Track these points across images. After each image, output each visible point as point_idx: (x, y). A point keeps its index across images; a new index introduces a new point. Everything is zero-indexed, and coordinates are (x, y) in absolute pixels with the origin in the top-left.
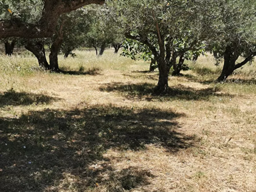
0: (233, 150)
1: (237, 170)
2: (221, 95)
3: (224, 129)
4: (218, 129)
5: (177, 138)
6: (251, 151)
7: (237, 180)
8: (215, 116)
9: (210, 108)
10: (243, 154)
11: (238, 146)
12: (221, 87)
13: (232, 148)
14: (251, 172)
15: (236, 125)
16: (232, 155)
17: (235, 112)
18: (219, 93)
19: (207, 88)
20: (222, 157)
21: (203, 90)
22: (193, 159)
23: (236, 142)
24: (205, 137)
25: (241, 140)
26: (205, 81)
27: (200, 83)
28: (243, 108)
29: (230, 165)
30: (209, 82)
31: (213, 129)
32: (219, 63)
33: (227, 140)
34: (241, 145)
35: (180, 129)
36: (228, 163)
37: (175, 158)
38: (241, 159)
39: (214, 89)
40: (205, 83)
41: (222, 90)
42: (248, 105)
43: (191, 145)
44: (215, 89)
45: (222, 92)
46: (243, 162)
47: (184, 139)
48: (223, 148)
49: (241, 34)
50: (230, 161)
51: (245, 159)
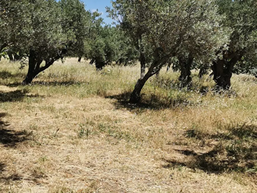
0: (61, 138)
1: (70, 152)
2: (31, 96)
3: (48, 123)
4: (43, 124)
5: (9, 135)
6: (75, 138)
7: (72, 159)
8: (36, 114)
9: (28, 108)
10: (70, 140)
11: (63, 136)
12: (29, 89)
13: (60, 137)
14: (80, 152)
15: (56, 119)
16: (62, 142)
17: (52, 110)
18: (30, 94)
19: (15, 90)
20: (54, 145)
21: (12, 92)
22: (31, 150)
23: (62, 132)
24: (34, 131)
25: (66, 130)
26: (9, 83)
27: (6, 86)
28: (57, 106)
29: (63, 149)
30: (16, 85)
31: (38, 124)
32: (24, 66)
33: (55, 132)
34: (66, 135)
35: (8, 127)
36: (62, 148)
37: (15, 150)
38: (70, 144)
39: (22, 91)
40: (10, 85)
41: (30, 92)
42: (59, 103)
43: (24, 139)
44: (24, 91)
45: (32, 94)
46: (72, 146)
47: (15, 134)
48: (52, 138)
49: (49, 40)
50: (62, 147)
51: (73, 144)
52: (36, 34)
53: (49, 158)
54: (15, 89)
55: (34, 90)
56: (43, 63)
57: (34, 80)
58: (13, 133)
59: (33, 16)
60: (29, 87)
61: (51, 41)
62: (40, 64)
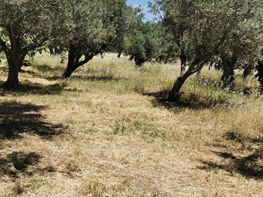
0: (97, 133)
1: (104, 147)
2: (70, 90)
3: (84, 118)
4: (79, 118)
5: (46, 127)
6: (111, 133)
7: (106, 154)
8: (73, 108)
9: (65, 101)
10: (105, 136)
11: (99, 131)
12: (68, 83)
13: (95, 132)
14: (115, 148)
15: (92, 114)
16: (97, 137)
17: (89, 104)
18: (68, 88)
19: (54, 84)
20: (89, 139)
21: (51, 86)
22: (67, 143)
23: (98, 127)
24: (71, 125)
25: (101, 126)
26: (49, 77)
27: (46, 79)
28: (94, 101)
29: (98, 144)
30: (55, 78)
31: (74, 118)
32: (64, 60)
33: (91, 126)
34: (102, 130)
35: (46, 119)
36: (96, 143)
37: (51, 143)
38: (105, 140)
39: (61, 85)
40: (50, 79)
41: (69, 86)
42: (96, 98)
43: (61, 132)
44: (62, 85)
45: (70, 88)
46: (107, 142)
47: (52, 127)
48: (88, 133)
49: (89, 34)
50: (97, 142)
51: (108, 139)
52: (77, 29)
53: (83, 152)
54: (54, 82)
55: (72, 84)
56: (83, 58)
57: (73, 74)
58: (50, 126)
59: (74, 10)
60: (68, 81)
61: (91, 36)
62: (79, 59)
